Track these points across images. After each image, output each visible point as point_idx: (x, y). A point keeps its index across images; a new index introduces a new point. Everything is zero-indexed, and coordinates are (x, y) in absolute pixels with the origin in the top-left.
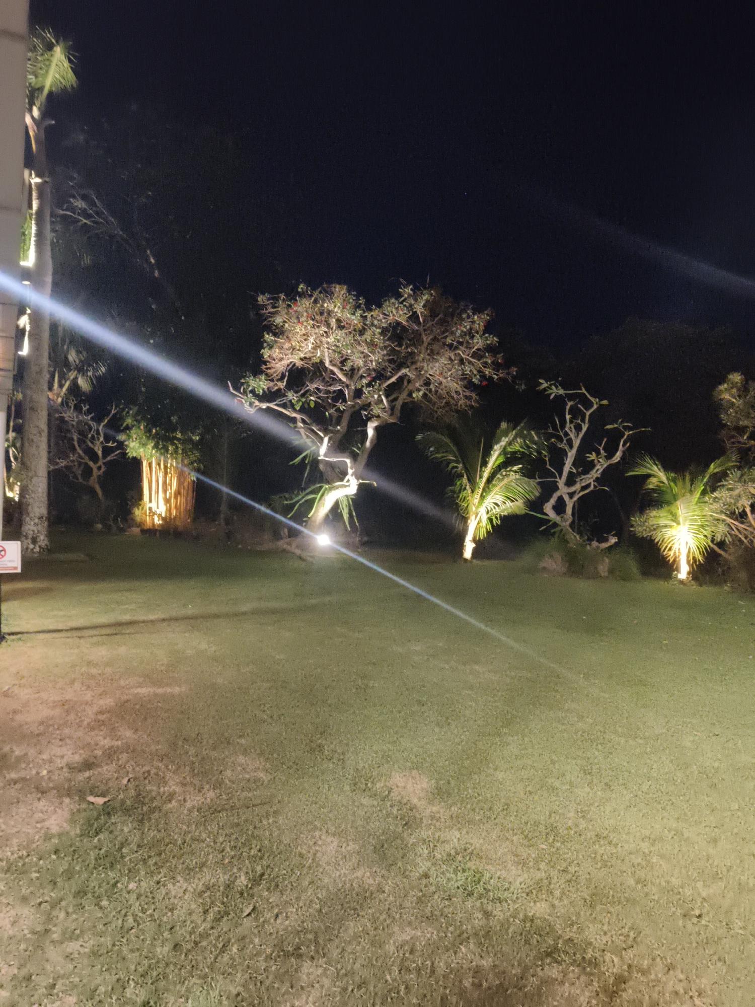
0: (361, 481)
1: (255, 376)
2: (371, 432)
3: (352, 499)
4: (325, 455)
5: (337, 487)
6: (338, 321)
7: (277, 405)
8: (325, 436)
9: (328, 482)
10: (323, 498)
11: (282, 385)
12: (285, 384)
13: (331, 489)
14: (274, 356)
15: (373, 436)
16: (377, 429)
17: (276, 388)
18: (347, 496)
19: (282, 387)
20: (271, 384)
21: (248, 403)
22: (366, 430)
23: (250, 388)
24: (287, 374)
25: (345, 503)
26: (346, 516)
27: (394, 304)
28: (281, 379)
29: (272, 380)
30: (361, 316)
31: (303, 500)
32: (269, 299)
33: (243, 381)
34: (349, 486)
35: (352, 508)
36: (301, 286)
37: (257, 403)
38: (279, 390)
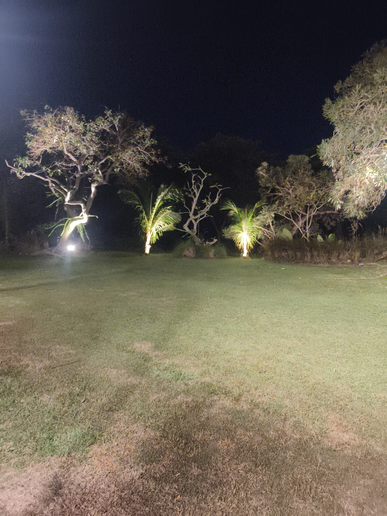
0: (89, 216)
1: (22, 158)
2: (93, 189)
3: (85, 226)
4: (69, 201)
5: (76, 220)
6: (71, 127)
7: (36, 174)
8: (68, 191)
9: (70, 217)
10: (68, 225)
11: (38, 163)
12: (40, 162)
13: (72, 220)
14: (34, 146)
15: (95, 191)
16: (97, 188)
17: (35, 164)
18: (81, 224)
19: (39, 164)
20: (32, 162)
21: (19, 173)
22: (91, 188)
23: (20, 164)
24: (41, 156)
25: (81, 228)
26: (82, 235)
27: (102, 119)
28: (38, 160)
29: (33, 160)
30: (83, 125)
31: (57, 227)
32: (27, 112)
33: (15, 160)
34: (83, 218)
35: (85, 230)
36: (46, 106)
37: (24, 173)
38: (37, 165)
